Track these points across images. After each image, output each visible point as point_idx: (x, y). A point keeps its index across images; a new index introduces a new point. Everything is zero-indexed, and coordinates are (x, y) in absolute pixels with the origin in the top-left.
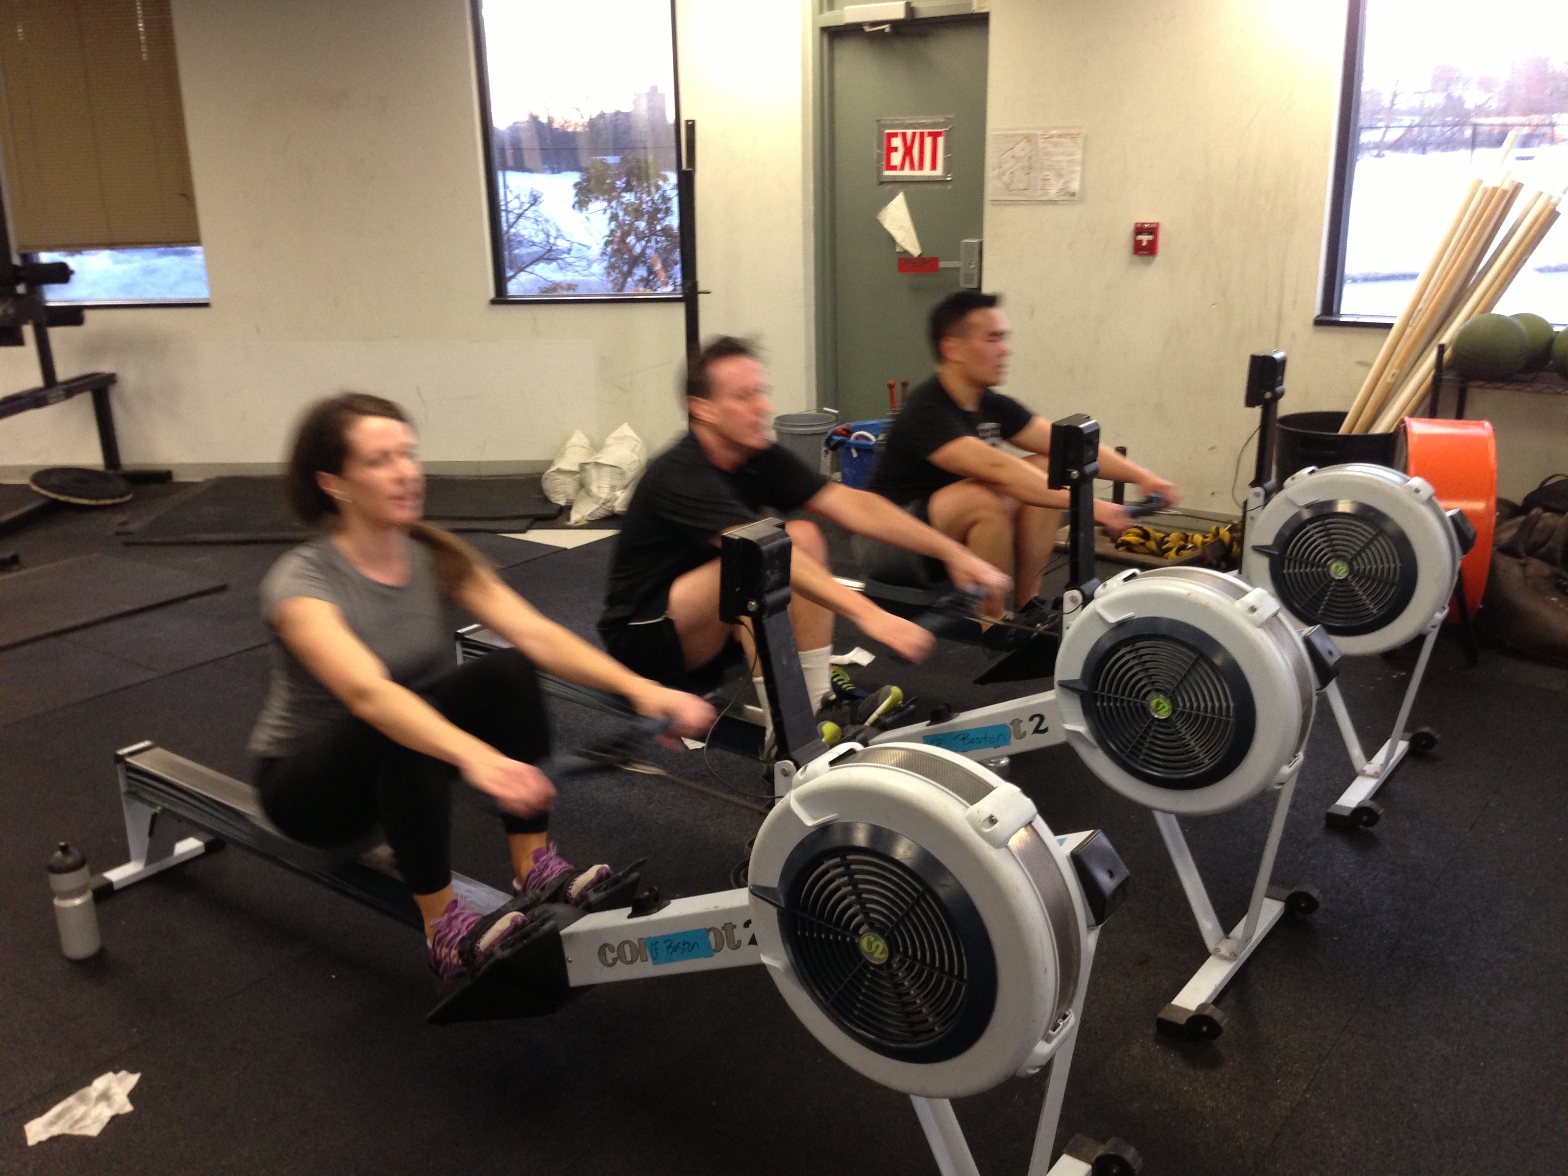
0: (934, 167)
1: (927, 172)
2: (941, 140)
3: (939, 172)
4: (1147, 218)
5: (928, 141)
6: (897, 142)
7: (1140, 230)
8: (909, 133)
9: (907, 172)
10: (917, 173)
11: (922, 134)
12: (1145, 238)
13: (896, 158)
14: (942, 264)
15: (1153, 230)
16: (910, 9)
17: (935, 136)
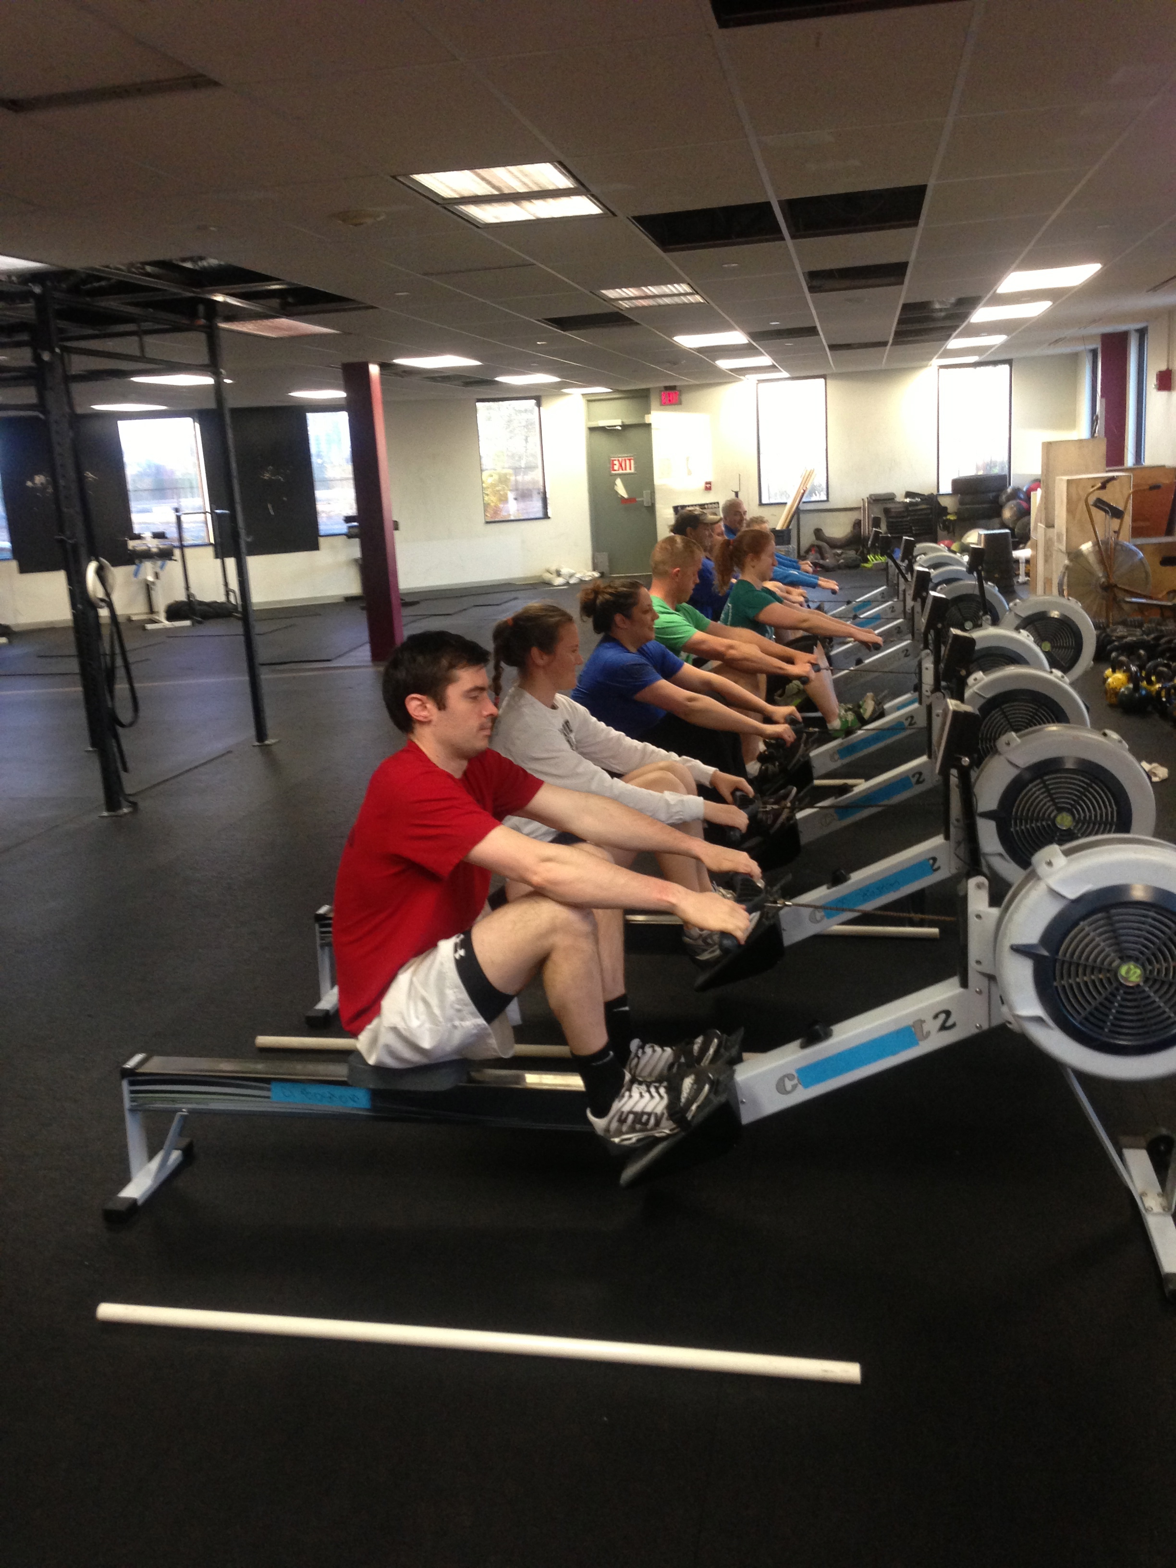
0: (630, 469)
1: (628, 471)
2: (632, 462)
3: (633, 471)
4: (708, 480)
5: (628, 462)
6: (616, 462)
7: (707, 483)
8: (620, 459)
9: (621, 472)
10: (624, 472)
11: (625, 460)
12: (708, 486)
13: (616, 467)
14: (637, 499)
15: (710, 483)
16: (622, 422)
17: (630, 460)
